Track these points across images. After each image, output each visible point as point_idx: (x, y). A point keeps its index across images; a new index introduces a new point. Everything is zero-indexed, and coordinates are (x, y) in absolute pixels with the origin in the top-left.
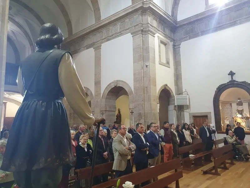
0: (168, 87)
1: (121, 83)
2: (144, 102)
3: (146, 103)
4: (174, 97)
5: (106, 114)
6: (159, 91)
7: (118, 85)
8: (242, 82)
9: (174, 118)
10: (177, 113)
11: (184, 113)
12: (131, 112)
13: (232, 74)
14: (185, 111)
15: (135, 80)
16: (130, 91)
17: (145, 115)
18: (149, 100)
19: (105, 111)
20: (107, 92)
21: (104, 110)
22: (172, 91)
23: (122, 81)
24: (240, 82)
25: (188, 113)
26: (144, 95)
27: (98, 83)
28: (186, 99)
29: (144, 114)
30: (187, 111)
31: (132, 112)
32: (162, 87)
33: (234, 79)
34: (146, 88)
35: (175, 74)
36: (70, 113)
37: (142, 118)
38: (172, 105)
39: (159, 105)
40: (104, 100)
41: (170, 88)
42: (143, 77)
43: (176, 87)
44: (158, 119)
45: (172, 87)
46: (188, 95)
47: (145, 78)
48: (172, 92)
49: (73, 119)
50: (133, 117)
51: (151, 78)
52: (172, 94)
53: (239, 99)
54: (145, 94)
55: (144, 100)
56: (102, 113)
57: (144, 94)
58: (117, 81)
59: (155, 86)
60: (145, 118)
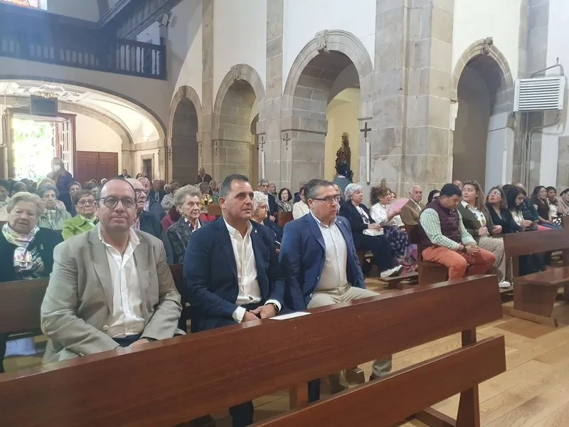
0: (495, 50)
1: (337, 38)
2: (406, 94)
3: (411, 98)
4: (512, 85)
5: (294, 139)
6: (459, 61)
7: (328, 49)
9: (505, 153)
10: (516, 137)
11: (541, 137)
12: (361, 130)
14: (545, 130)
15: (382, 20)
16: (362, 63)
17: (404, 137)
18: (424, 86)
19: (293, 130)
20: (299, 73)
21: (291, 128)
22: (506, 64)
23: (341, 33)
25: (556, 139)
26: (406, 72)
27: (274, 49)
28: (556, 88)
29: (401, 133)
30: (554, 129)
31: (366, 130)
32: (472, 48)
34: (414, 48)
35: (523, 9)
36: (213, 141)
37: (394, 147)
38: (503, 110)
39: (455, 107)
40: (290, 98)
41: (501, 56)
42: (409, 9)
43: (524, 52)
44: (450, 151)
45: (509, 53)
46: (562, 75)
47: (414, 13)
48: (508, 70)
49: (218, 154)
50: (368, 144)
51: (433, 11)
52: (506, 76)
54: (411, 69)
55: (406, 86)
56: (285, 138)
57: (407, 65)
58: (327, 33)
59: (450, 40)
60: (404, 145)
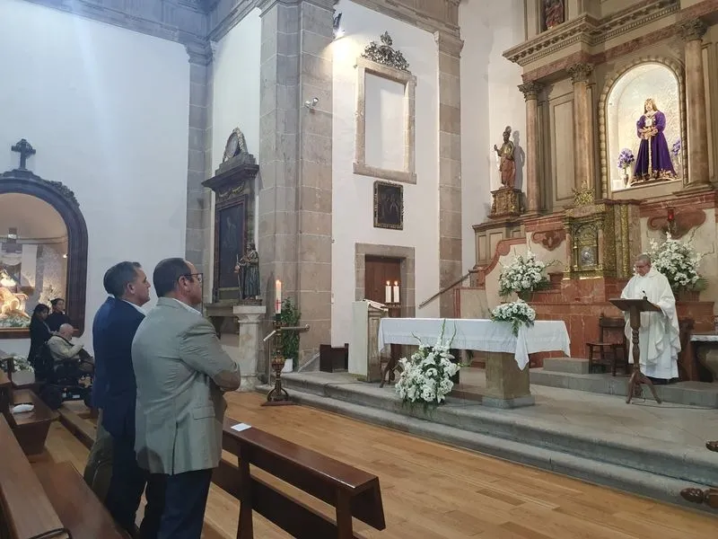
8: (53, 184)
13: (24, 149)
24: (48, 182)
33: (28, 167)
53: (13, 231)
